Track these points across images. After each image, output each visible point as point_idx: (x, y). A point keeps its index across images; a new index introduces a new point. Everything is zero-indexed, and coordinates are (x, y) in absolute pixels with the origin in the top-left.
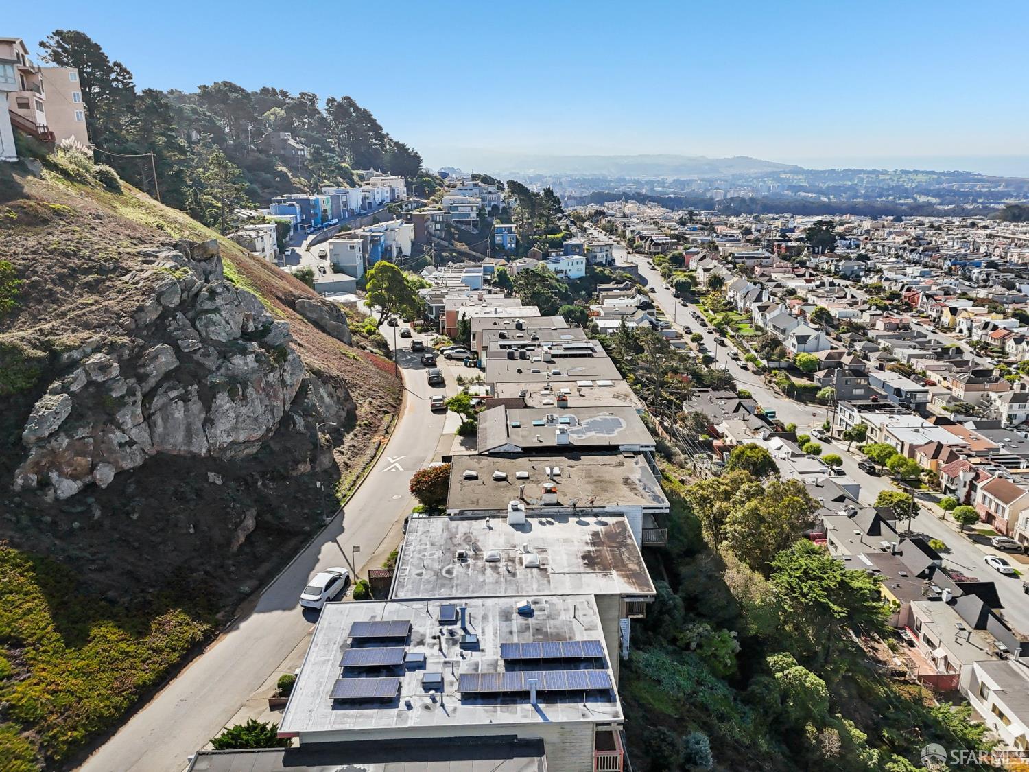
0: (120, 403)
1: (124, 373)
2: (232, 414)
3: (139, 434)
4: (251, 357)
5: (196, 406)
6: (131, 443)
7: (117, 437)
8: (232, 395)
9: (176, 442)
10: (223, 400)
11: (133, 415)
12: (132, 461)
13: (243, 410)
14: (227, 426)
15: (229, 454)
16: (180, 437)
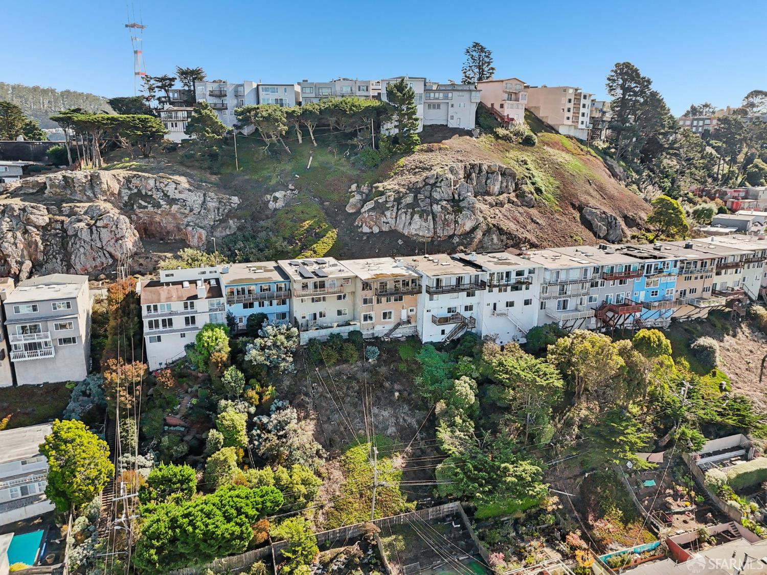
0: (388, 209)
1: (395, 200)
2: (419, 223)
3: (392, 222)
4: (439, 206)
5: (408, 217)
6: (388, 223)
7: (384, 219)
8: (421, 217)
9: (400, 228)
10: (416, 217)
11: (391, 214)
12: (385, 228)
13: (424, 224)
14: (416, 227)
15: (415, 238)
16: (401, 226)
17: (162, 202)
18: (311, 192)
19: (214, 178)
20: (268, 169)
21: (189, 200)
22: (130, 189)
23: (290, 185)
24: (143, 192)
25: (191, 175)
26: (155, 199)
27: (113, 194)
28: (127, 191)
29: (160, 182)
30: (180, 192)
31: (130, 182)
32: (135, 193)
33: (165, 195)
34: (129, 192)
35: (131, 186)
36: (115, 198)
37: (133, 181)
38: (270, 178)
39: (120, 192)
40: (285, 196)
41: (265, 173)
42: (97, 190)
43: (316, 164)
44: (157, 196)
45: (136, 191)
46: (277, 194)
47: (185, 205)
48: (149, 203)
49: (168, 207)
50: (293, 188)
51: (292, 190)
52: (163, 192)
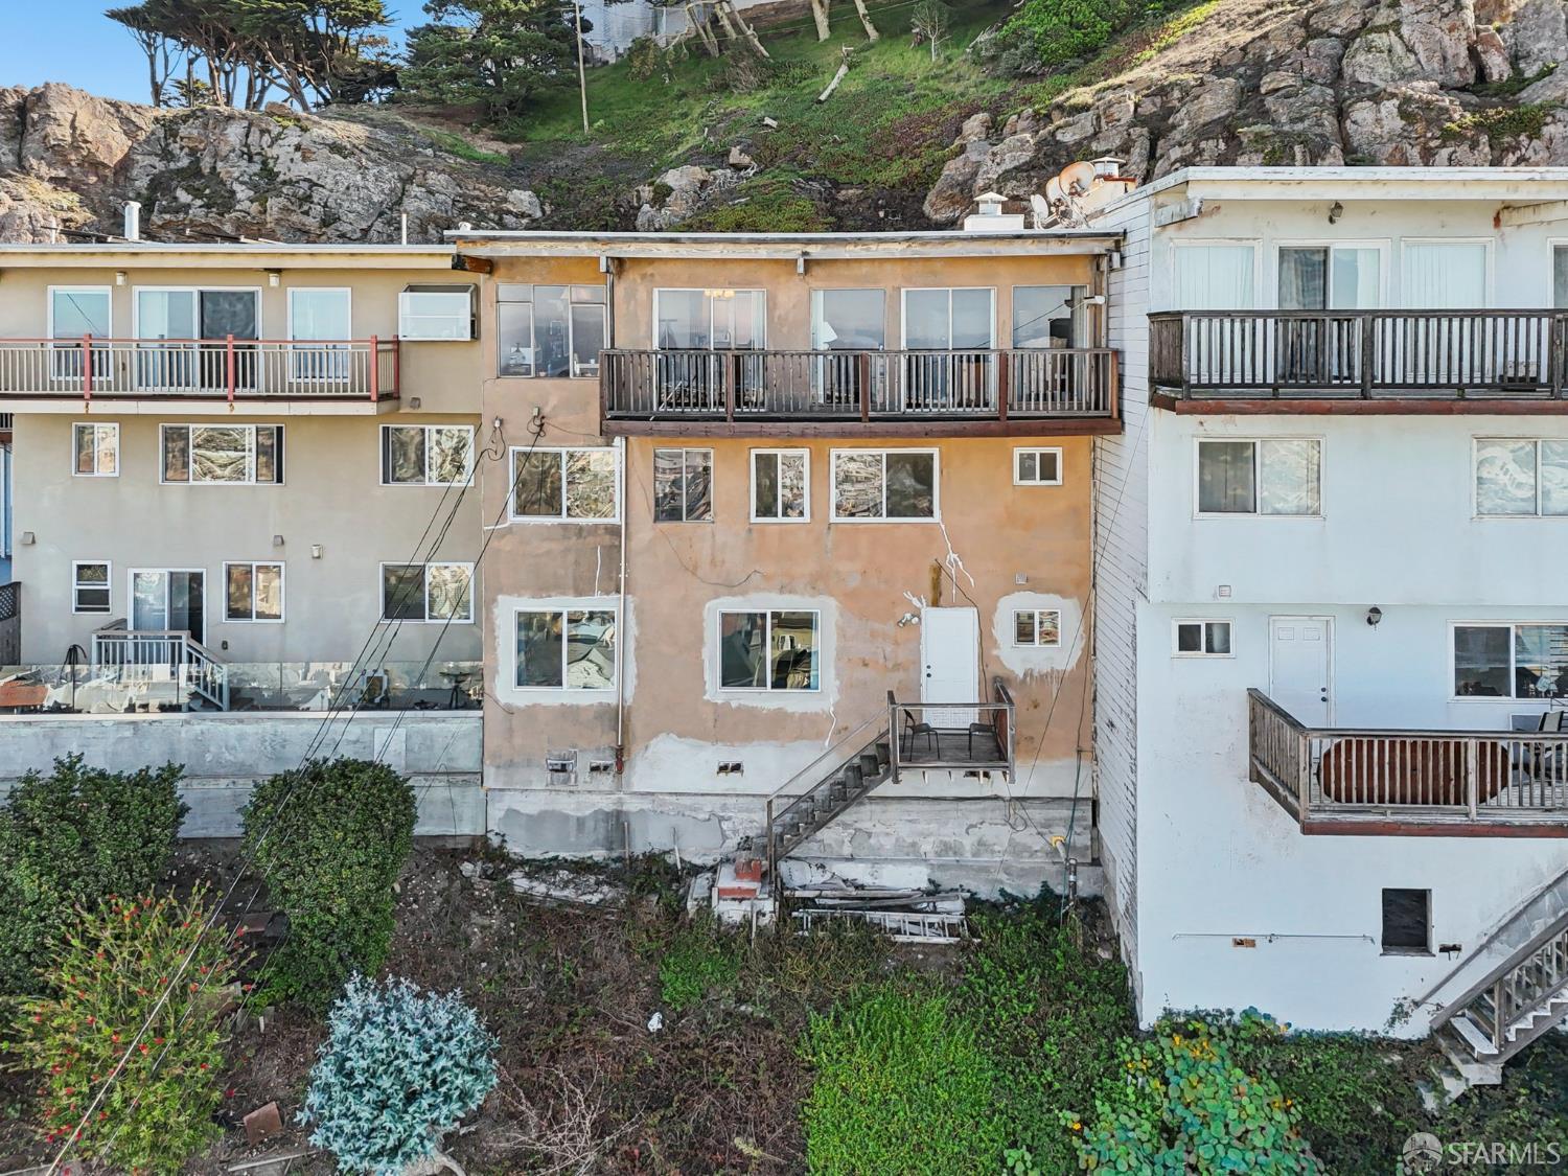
17: (242, 193)
18: (805, 165)
19: (487, 147)
20: (685, 115)
21: (329, 182)
22: (166, 155)
23: (735, 151)
24: (206, 167)
25: (406, 130)
26: (222, 183)
27: (95, 165)
28: (155, 161)
29: (263, 132)
30: (305, 159)
31: (175, 135)
32: (179, 171)
33: (268, 173)
34: (160, 166)
35: (175, 147)
36: (103, 179)
37: (183, 131)
38: (678, 139)
39: (125, 165)
40: (704, 184)
41: (670, 130)
42: (32, 144)
43: (856, 86)
44: (236, 172)
45: (184, 162)
46: (672, 178)
47: (308, 198)
48: (197, 193)
49: (255, 208)
50: (746, 159)
51: (737, 168)
52: (265, 163)
